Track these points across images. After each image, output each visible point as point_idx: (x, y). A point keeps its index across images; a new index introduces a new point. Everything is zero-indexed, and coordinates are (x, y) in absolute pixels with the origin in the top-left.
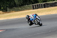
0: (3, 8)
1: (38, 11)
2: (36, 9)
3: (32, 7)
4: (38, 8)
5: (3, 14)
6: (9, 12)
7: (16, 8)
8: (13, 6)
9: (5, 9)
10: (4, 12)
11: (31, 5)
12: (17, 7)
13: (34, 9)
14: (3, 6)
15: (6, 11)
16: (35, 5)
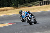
0: (14, 4)
2: (43, 5)
3: (39, 3)
5: (14, 9)
6: (19, 8)
8: (23, 3)
9: (16, 5)
10: (15, 7)
11: (39, 2)
12: (26, 3)
13: (41, 5)
14: (14, 2)
15: (17, 7)
16: (42, 2)
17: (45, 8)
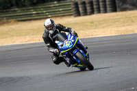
1: (92, 22)
2: (85, 13)
3: (72, 8)
4: (92, 13)
7: (19, 11)
8: (12, 5)
13: (78, 14)
16: (84, 3)
17: (94, 25)
